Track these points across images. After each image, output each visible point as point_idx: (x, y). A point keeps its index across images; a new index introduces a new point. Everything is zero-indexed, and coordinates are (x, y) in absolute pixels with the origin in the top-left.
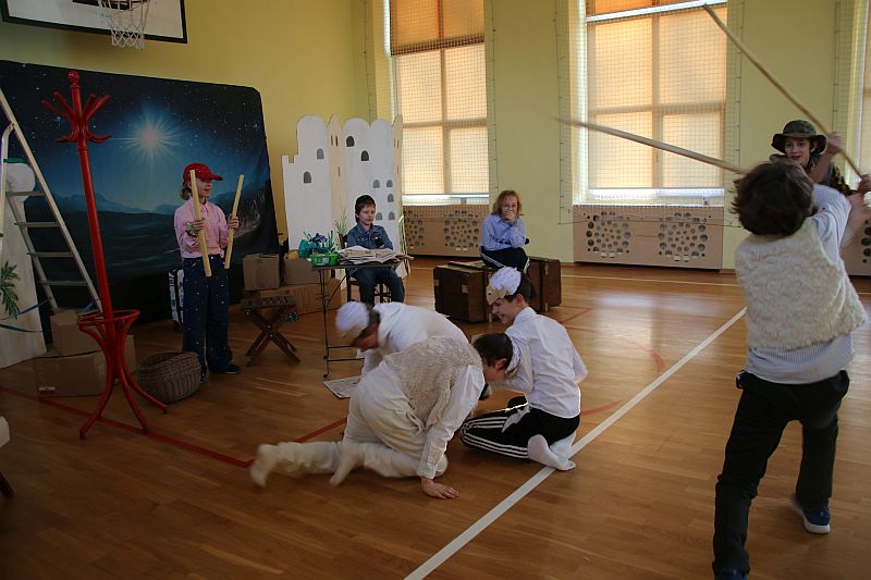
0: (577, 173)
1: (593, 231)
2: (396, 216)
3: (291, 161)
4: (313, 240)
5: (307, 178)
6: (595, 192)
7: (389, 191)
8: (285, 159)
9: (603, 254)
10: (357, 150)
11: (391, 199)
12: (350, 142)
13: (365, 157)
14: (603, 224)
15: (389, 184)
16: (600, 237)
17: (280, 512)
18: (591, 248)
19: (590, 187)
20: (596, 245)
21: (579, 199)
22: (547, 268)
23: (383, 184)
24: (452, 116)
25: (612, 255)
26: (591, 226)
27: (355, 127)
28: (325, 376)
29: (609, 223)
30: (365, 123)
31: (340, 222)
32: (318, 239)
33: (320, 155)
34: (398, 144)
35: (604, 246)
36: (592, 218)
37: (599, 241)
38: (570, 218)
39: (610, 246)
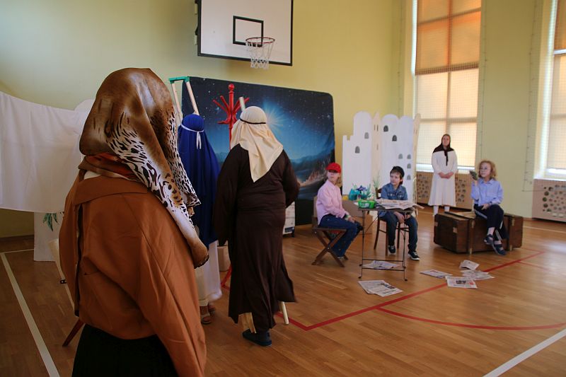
0: (539, 157)
1: (548, 197)
2: (412, 178)
3: (348, 139)
4: (358, 189)
5: (357, 150)
6: (552, 171)
7: (408, 161)
8: (345, 138)
9: (555, 214)
10: (390, 134)
11: (409, 166)
12: (386, 129)
13: (394, 139)
14: (556, 193)
15: (409, 157)
16: (553, 202)
17: (325, 363)
18: (546, 209)
19: (548, 167)
20: (549, 207)
21: (539, 175)
22: (513, 221)
23: (405, 157)
24: (453, 115)
25: (561, 215)
26: (547, 194)
27: (389, 120)
28: (360, 278)
29: (561, 193)
30: (396, 117)
31: (376, 180)
32: (360, 189)
33: (367, 136)
34: (416, 132)
35: (555, 208)
36: (547, 189)
37: (552, 205)
38: (531, 187)
39: (560, 209)
